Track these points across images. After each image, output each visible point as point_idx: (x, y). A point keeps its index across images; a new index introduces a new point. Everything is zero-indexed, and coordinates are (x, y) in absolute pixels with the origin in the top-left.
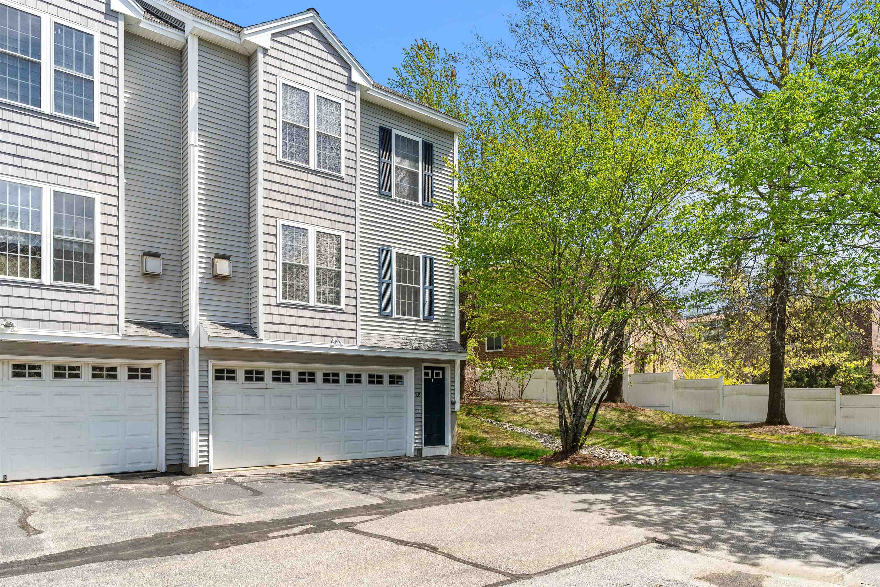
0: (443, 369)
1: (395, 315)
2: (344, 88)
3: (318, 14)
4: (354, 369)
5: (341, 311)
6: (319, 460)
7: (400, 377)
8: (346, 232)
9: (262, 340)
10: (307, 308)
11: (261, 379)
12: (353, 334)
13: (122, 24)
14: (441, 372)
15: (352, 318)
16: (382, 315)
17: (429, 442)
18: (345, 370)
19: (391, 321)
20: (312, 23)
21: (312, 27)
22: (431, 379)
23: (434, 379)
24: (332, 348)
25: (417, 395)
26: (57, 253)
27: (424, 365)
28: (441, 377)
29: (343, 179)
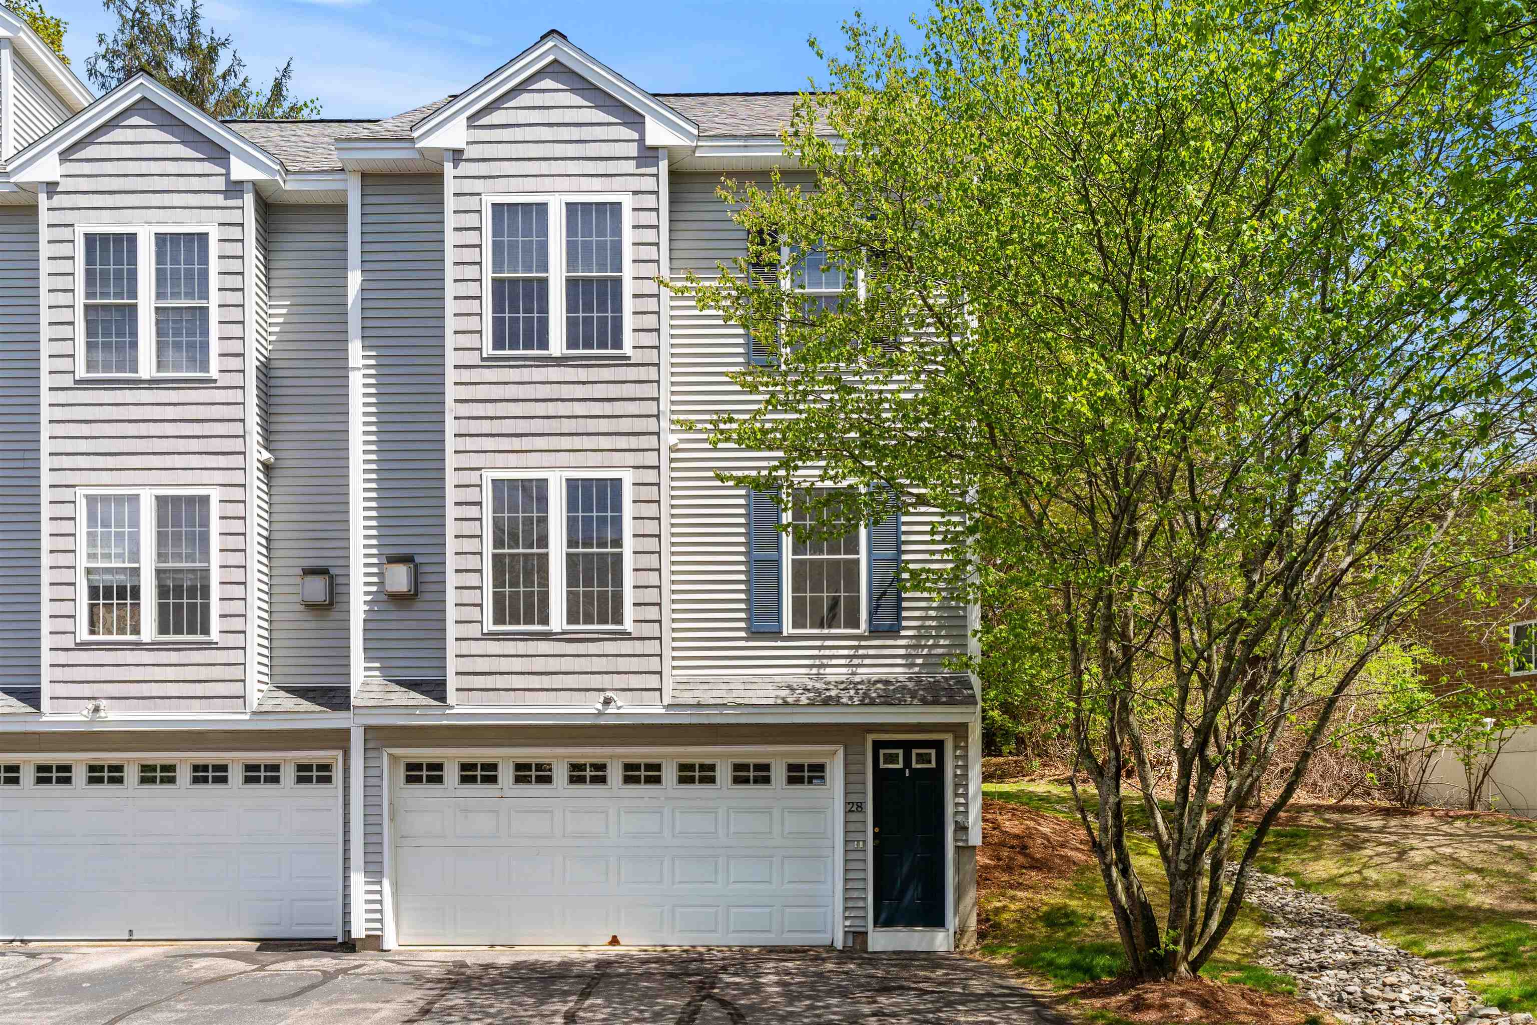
0: (939, 746)
1: (788, 628)
2: (630, 167)
3: (564, 37)
4: (696, 753)
5: (625, 636)
6: (615, 941)
7: (821, 768)
8: (634, 467)
9: (452, 707)
10: (546, 636)
11: (493, 780)
12: (652, 681)
13: (249, 199)
14: (933, 752)
15: (651, 647)
16: (754, 633)
17: (884, 919)
18: (673, 757)
19: (779, 644)
20: (555, 61)
21: (556, 70)
22: (902, 771)
23: (914, 771)
24: (600, 714)
25: (853, 807)
26: (163, 591)
27: (870, 738)
28: (933, 765)
29: (629, 358)
